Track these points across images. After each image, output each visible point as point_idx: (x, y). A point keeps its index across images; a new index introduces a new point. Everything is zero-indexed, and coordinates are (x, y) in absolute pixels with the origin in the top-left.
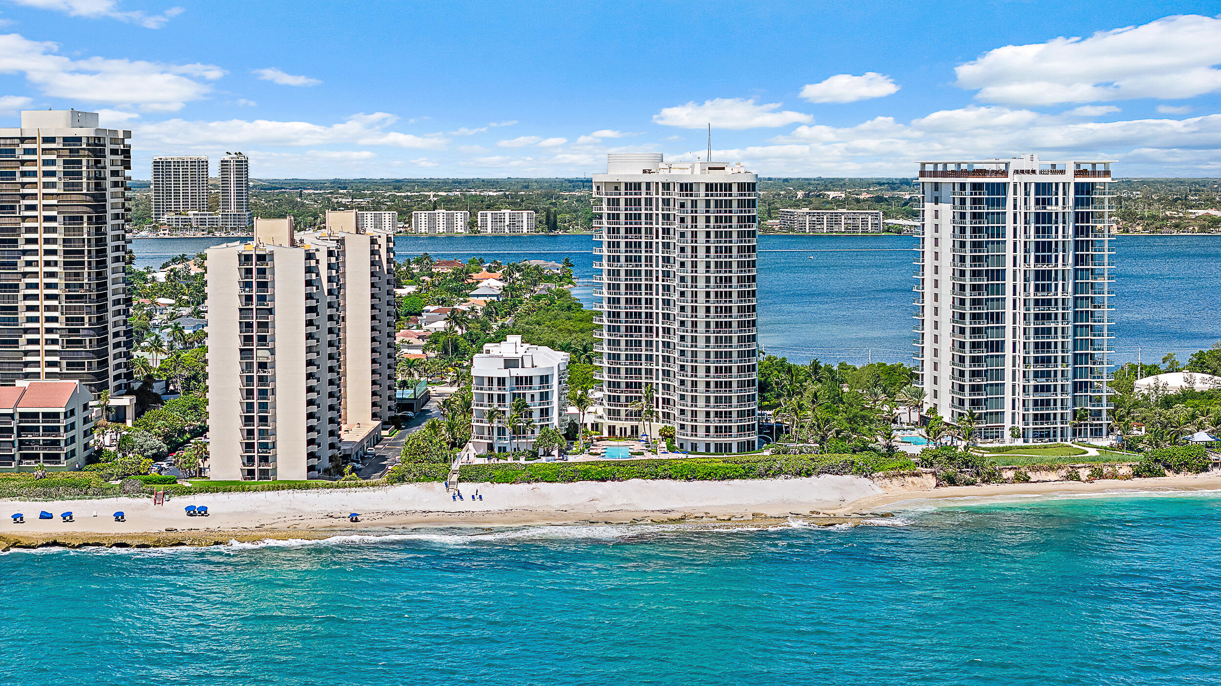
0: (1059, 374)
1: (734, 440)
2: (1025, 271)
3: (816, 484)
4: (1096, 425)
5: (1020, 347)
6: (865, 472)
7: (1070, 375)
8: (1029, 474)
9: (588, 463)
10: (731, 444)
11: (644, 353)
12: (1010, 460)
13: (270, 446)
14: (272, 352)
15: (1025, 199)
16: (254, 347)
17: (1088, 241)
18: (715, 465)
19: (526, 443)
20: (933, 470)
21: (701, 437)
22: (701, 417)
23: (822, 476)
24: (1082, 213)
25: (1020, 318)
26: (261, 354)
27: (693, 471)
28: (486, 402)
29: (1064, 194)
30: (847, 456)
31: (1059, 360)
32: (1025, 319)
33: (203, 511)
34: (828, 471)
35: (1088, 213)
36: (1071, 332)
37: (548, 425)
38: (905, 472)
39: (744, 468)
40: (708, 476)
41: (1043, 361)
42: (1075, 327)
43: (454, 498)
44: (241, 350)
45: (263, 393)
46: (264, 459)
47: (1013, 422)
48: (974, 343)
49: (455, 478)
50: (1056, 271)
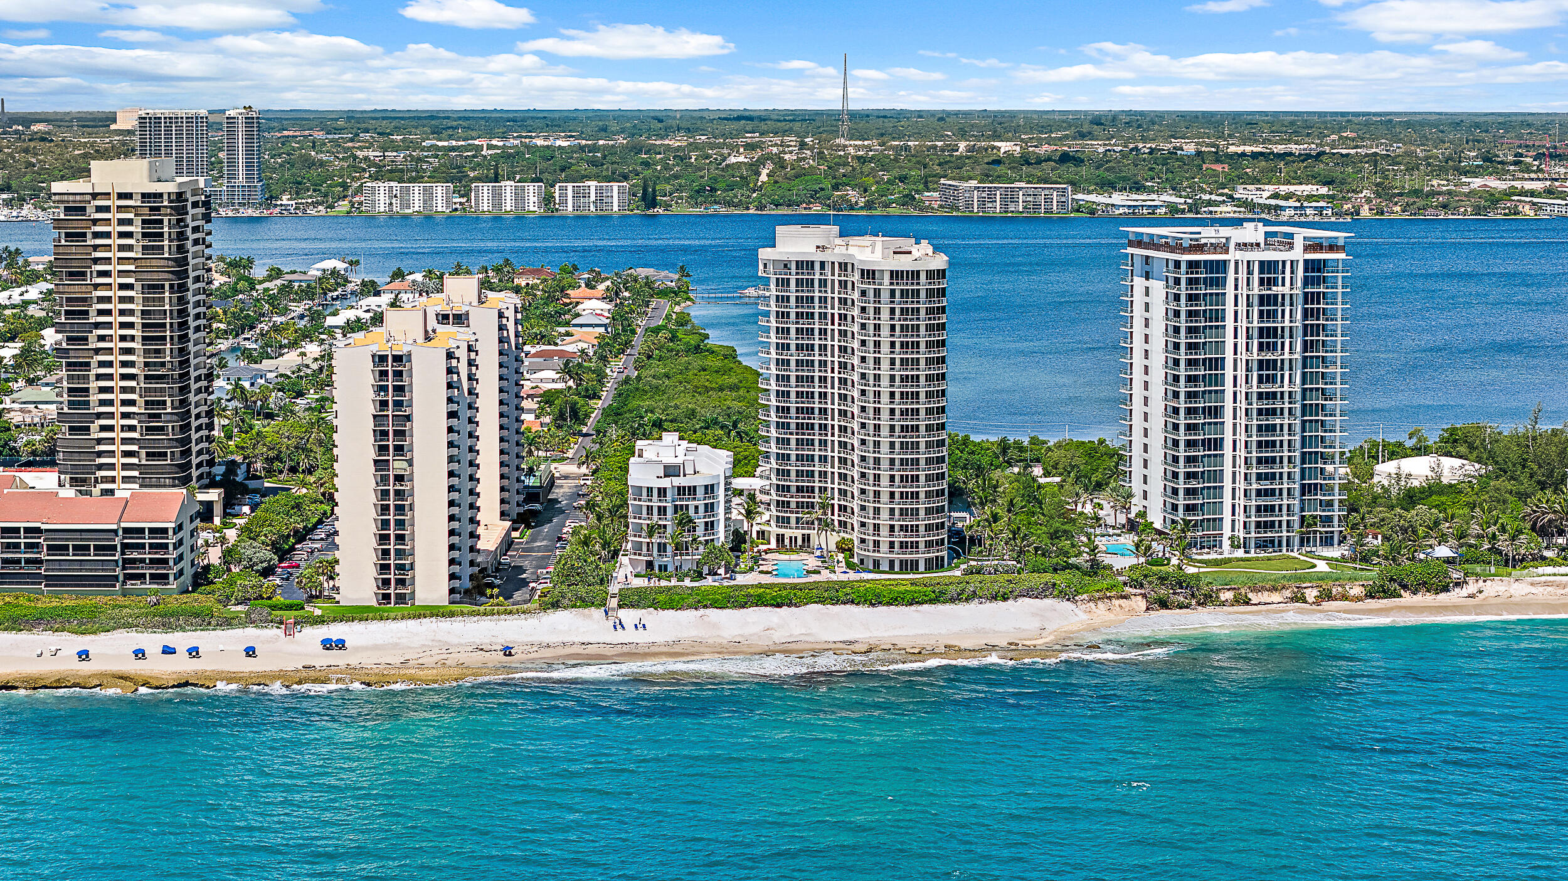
0: (1285, 476)
1: (921, 557)
2: (1247, 361)
3: (1012, 610)
4: (1326, 532)
5: (1241, 445)
6: (1068, 595)
7: (1297, 477)
8: (1250, 595)
9: (760, 586)
10: (917, 561)
11: (817, 453)
12: (1228, 579)
13: (407, 567)
14: (410, 463)
15: (1248, 279)
16: (390, 458)
17: (1318, 325)
18: (902, 588)
19: (689, 560)
20: (1143, 591)
21: (884, 554)
22: (884, 531)
23: (1020, 600)
24: (1313, 293)
25: (1241, 413)
26: (398, 465)
27: (878, 596)
28: (644, 515)
29: (1292, 272)
30: (1048, 577)
31: (1286, 460)
32: (1247, 415)
33: (340, 645)
34: (1028, 594)
35: (1319, 293)
36: (1298, 429)
37: (713, 540)
38: (1112, 594)
39: (934, 592)
40: (895, 600)
41: (1267, 462)
42: (1304, 422)
43: (615, 627)
44: (376, 461)
45: (400, 509)
46: (401, 582)
47: (1233, 530)
48: (1189, 441)
49: (614, 603)
50: (1282, 360)
